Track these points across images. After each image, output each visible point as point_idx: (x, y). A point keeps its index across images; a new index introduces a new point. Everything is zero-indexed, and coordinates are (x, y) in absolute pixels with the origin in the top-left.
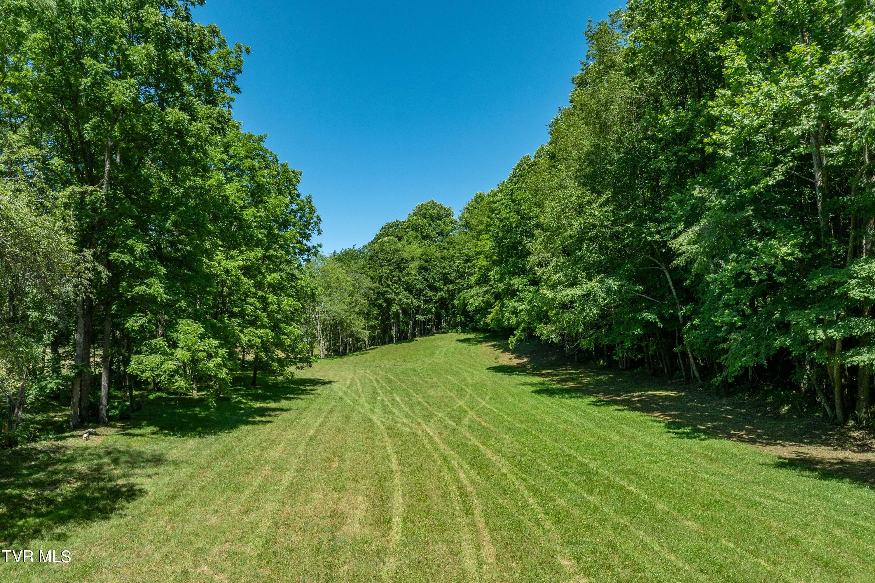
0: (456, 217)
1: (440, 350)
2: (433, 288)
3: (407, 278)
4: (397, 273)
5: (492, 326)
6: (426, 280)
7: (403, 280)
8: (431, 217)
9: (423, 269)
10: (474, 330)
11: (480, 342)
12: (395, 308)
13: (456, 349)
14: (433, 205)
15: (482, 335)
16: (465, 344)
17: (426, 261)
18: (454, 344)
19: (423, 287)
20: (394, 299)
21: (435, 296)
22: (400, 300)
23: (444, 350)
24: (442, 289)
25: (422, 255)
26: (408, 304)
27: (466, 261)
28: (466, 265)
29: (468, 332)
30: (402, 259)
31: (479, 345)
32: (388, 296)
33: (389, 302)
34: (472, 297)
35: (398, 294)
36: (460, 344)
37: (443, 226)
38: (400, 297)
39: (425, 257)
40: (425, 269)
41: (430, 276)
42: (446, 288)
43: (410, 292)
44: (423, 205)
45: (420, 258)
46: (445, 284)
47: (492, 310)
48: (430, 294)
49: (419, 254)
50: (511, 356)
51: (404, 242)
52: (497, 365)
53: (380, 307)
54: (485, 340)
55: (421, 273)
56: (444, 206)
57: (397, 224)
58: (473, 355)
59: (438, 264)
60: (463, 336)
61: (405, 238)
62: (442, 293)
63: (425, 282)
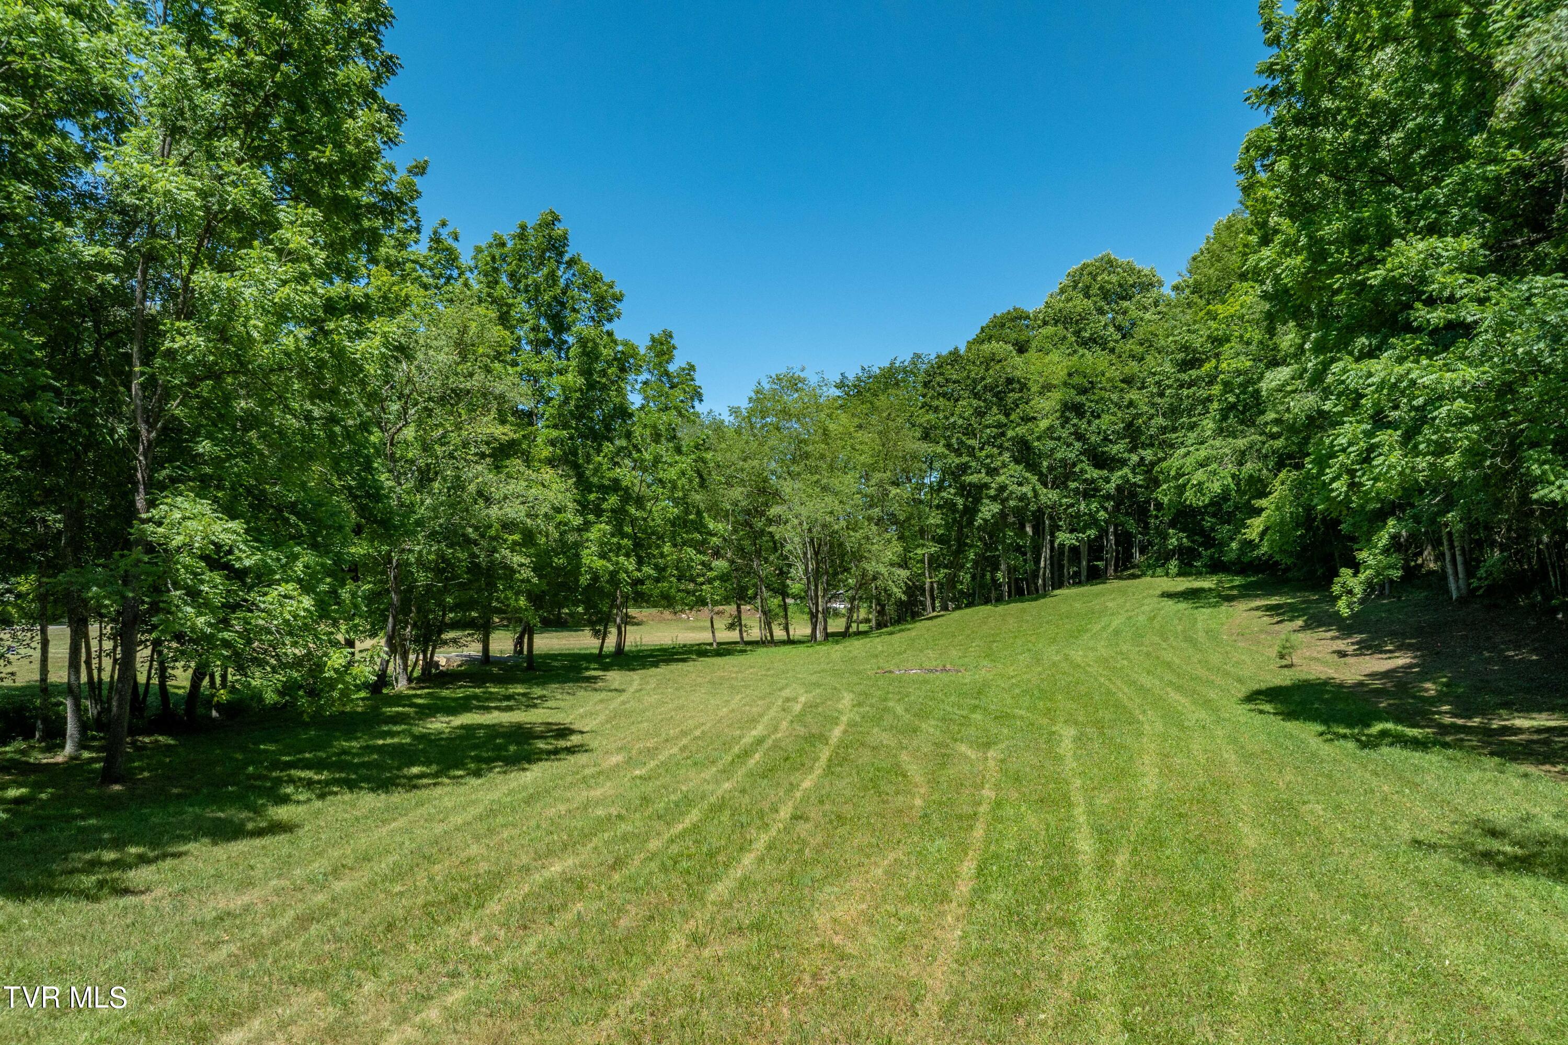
0: (1167, 291)
1: (1104, 621)
2: (1101, 461)
3: (1021, 430)
4: (995, 416)
5: (1264, 549)
6: (1080, 437)
7: (1010, 434)
8: (1106, 295)
9: (1072, 409)
10: (1216, 567)
11: (1229, 599)
12: (988, 510)
13: (1152, 619)
14: (1110, 265)
15: (1238, 581)
16: (1182, 606)
17: (1083, 391)
18: (1151, 604)
19: (1072, 456)
20: (986, 486)
21: (1107, 480)
22: (1002, 488)
23: (1116, 622)
24: (1123, 463)
25: (1070, 375)
26: (1023, 497)
27: (1185, 365)
28: (1185, 377)
29: (1199, 574)
30: (1010, 381)
31: (1224, 607)
32: (969, 479)
33: (975, 493)
34: (1202, 465)
35: (992, 472)
36: (1169, 603)
37: (1134, 313)
38: (1001, 479)
39: (1076, 380)
40: (1078, 410)
41: (1093, 430)
42: (1135, 458)
43: (1032, 466)
44: (1085, 266)
45: (1065, 384)
46: (1133, 450)
47: (1263, 503)
48: (1093, 473)
49: (1063, 374)
50: (1341, 645)
51: (1032, 354)
52: (1283, 679)
53: (949, 506)
54: (1246, 592)
55: (1067, 420)
56: (1138, 267)
57: (1018, 317)
58: (1201, 636)
59: (1115, 397)
60: (1183, 584)
61: (1034, 344)
62: (1126, 470)
63: (1078, 445)
